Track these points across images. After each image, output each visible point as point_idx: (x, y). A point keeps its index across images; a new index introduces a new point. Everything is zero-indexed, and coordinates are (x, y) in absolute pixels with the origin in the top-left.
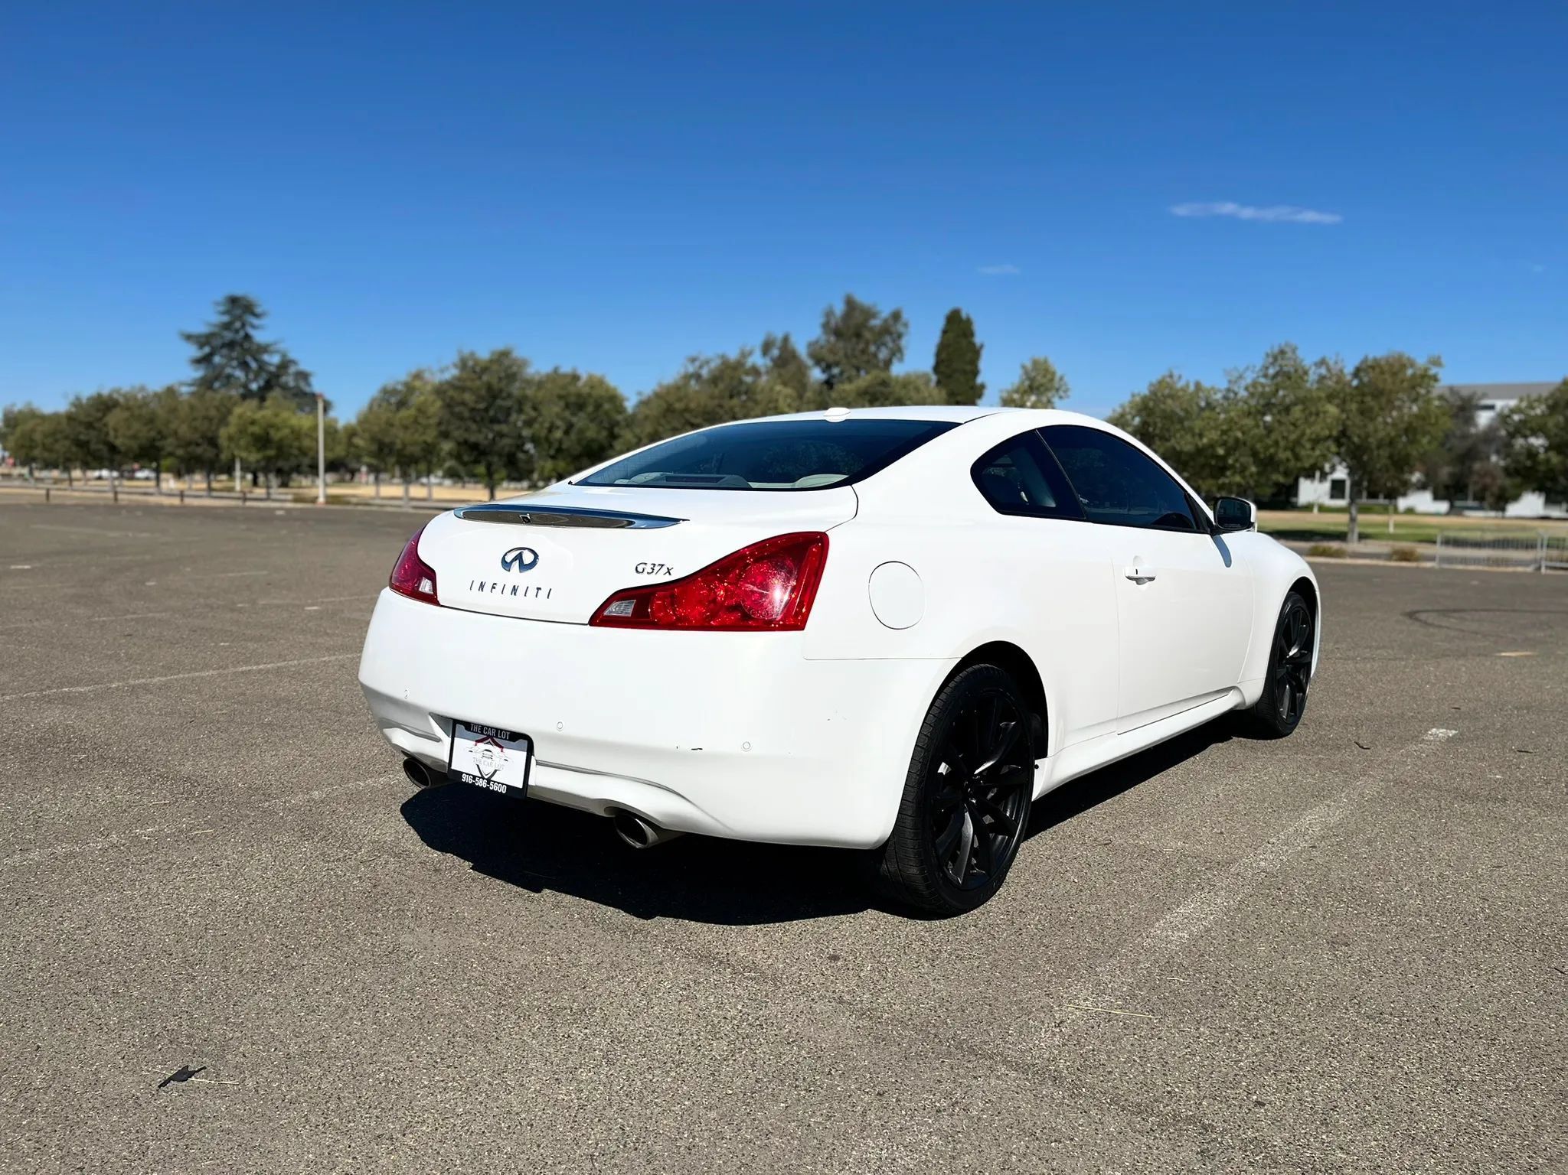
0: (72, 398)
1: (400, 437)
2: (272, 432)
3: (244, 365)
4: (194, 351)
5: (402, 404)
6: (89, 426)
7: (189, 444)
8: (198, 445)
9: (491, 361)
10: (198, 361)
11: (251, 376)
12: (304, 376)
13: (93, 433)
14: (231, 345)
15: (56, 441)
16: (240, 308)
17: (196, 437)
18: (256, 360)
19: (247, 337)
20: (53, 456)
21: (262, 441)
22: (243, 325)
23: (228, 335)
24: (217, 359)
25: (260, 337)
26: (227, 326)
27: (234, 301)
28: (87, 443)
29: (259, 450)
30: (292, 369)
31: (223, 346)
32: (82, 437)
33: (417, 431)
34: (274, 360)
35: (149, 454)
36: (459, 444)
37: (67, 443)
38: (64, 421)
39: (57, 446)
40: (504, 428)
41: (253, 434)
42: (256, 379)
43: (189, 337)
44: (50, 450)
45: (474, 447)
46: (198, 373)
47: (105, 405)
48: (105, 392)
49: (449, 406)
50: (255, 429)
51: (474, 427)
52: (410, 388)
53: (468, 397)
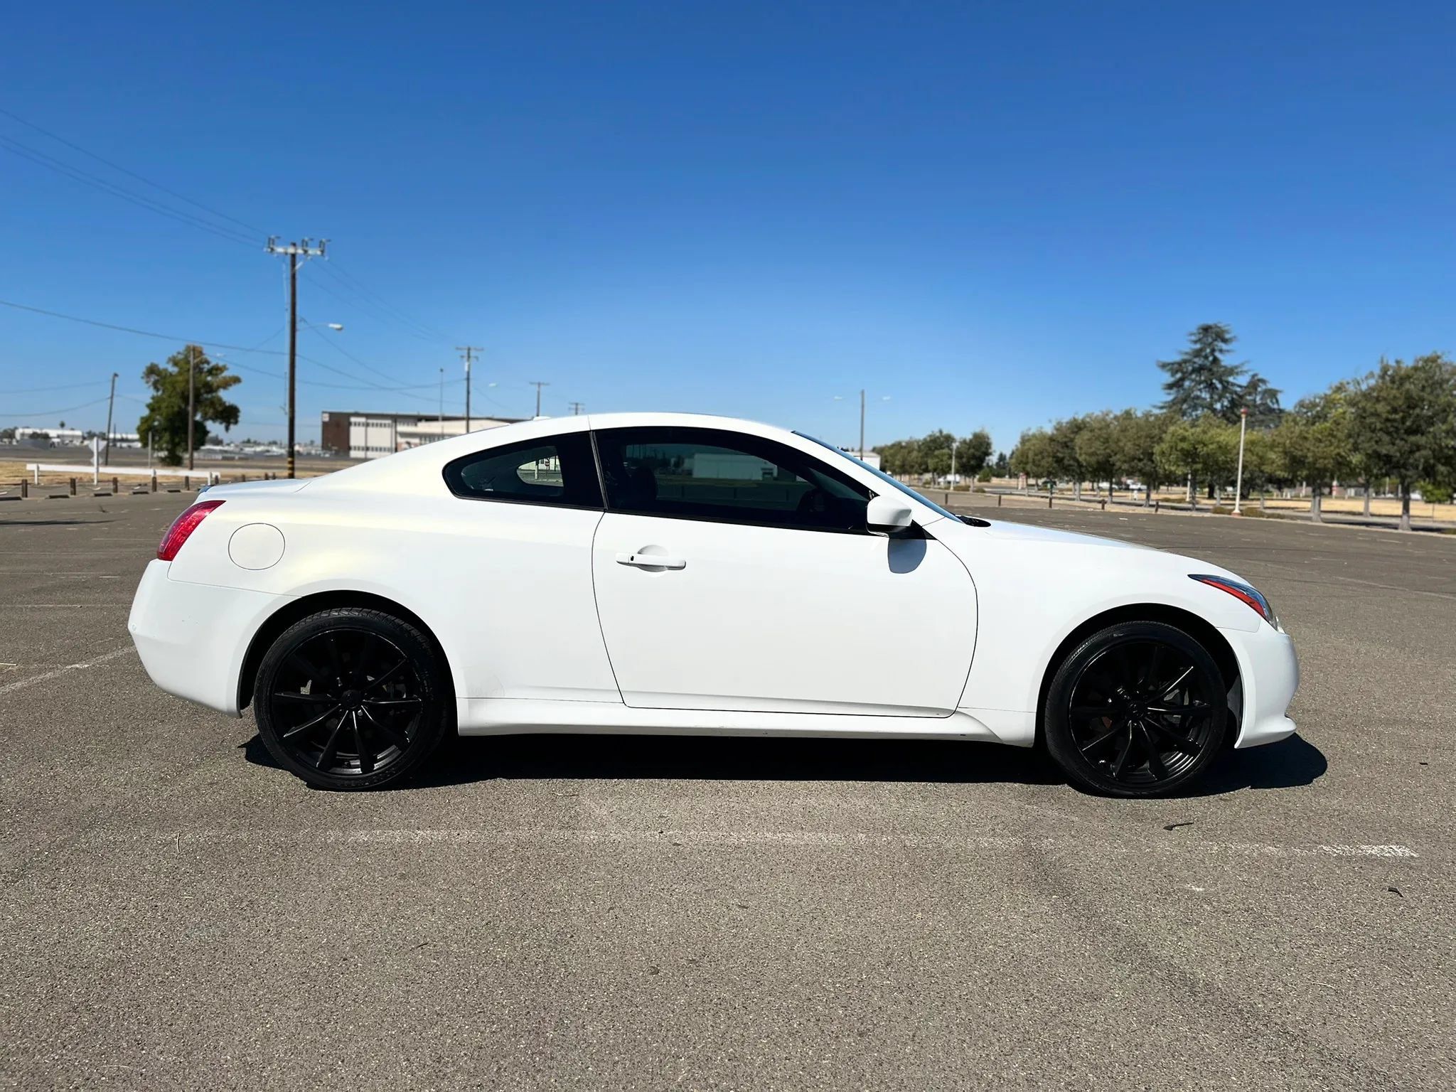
0: (1054, 423)
1: (1311, 451)
2: (1199, 447)
3: (1211, 386)
4: (1168, 378)
5: (1321, 417)
6: (1066, 445)
7: (1133, 459)
8: (1140, 460)
9: (1416, 369)
10: (1170, 387)
11: (1216, 397)
12: (1273, 394)
13: (1067, 451)
14: (1199, 370)
15: (1043, 458)
16: (1212, 335)
17: (1139, 453)
18: (1221, 382)
19: (1216, 360)
20: (1041, 470)
21: (1190, 456)
22: (1213, 351)
23: (1199, 361)
24: (1187, 384)
25: (1226, 360)
26: (1197, 353)
27: (1206, 329)
28: (1063, 459)
29: (1187, 464)
30: (1261, 388)
31: (1194, 371)
32: (1060, 455)
33: (1331, 444)
34: (1243, 380)
35: (1104, 470)
36: (1369, 456)
37: (1050, 459)
38: (1047, 441)
39: (1044, 463)
40: (1422, 440)
41: (1182, 449)
42: (1219, 400)
43: (1164, 366)
44: (1038, 466)
45: (1388, 459)
46: (1169, 397)
47: (1077, 427)
48: (1080, 417)
49: (1361, 417)
50: (1185, 445)
51: (1386, 438)
52: (1329, 402)
53: (1382, 408)
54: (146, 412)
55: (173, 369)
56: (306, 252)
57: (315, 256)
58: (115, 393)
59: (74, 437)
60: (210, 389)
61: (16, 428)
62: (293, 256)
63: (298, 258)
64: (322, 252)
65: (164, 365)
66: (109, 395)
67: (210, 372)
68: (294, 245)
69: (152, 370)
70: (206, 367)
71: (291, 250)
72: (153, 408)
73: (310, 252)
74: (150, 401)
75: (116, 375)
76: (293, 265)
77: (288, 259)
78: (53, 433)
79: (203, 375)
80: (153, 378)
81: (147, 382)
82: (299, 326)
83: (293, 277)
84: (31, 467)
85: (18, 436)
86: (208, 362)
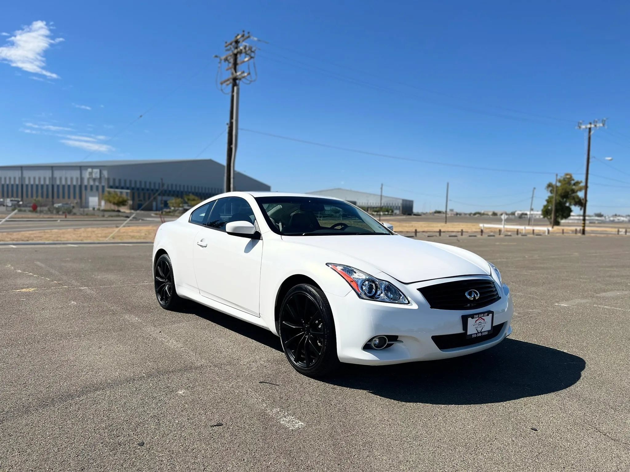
54: (545, 203)
55: (559, 184)
56: (595, 126)
57: (600, 127)
58: (534, 195)
59: (537, 214)
60: (573, 191)
61: (516, 211)
62: (590, 129)
63: (592, 129)
64: (604, 125)
65: (554, 183)
66: (531, 196)
67: (574, 184)
68: (591, 124)
69: (550, 185)
70: (573, 182)
71: (589, 126)
72: (549, 201)
73: (598, 125)
74: (547, 198)
75: (535, 188)
76: (590, 132)
77: (588, 130)
78: (528, 213)
79: (571, 186)
80: (550, 189)
81: (548, 190)
82: (591, 160)
83: (589, 138)
84: (481, 225)
85: (516, 214)
86: (573, 180)
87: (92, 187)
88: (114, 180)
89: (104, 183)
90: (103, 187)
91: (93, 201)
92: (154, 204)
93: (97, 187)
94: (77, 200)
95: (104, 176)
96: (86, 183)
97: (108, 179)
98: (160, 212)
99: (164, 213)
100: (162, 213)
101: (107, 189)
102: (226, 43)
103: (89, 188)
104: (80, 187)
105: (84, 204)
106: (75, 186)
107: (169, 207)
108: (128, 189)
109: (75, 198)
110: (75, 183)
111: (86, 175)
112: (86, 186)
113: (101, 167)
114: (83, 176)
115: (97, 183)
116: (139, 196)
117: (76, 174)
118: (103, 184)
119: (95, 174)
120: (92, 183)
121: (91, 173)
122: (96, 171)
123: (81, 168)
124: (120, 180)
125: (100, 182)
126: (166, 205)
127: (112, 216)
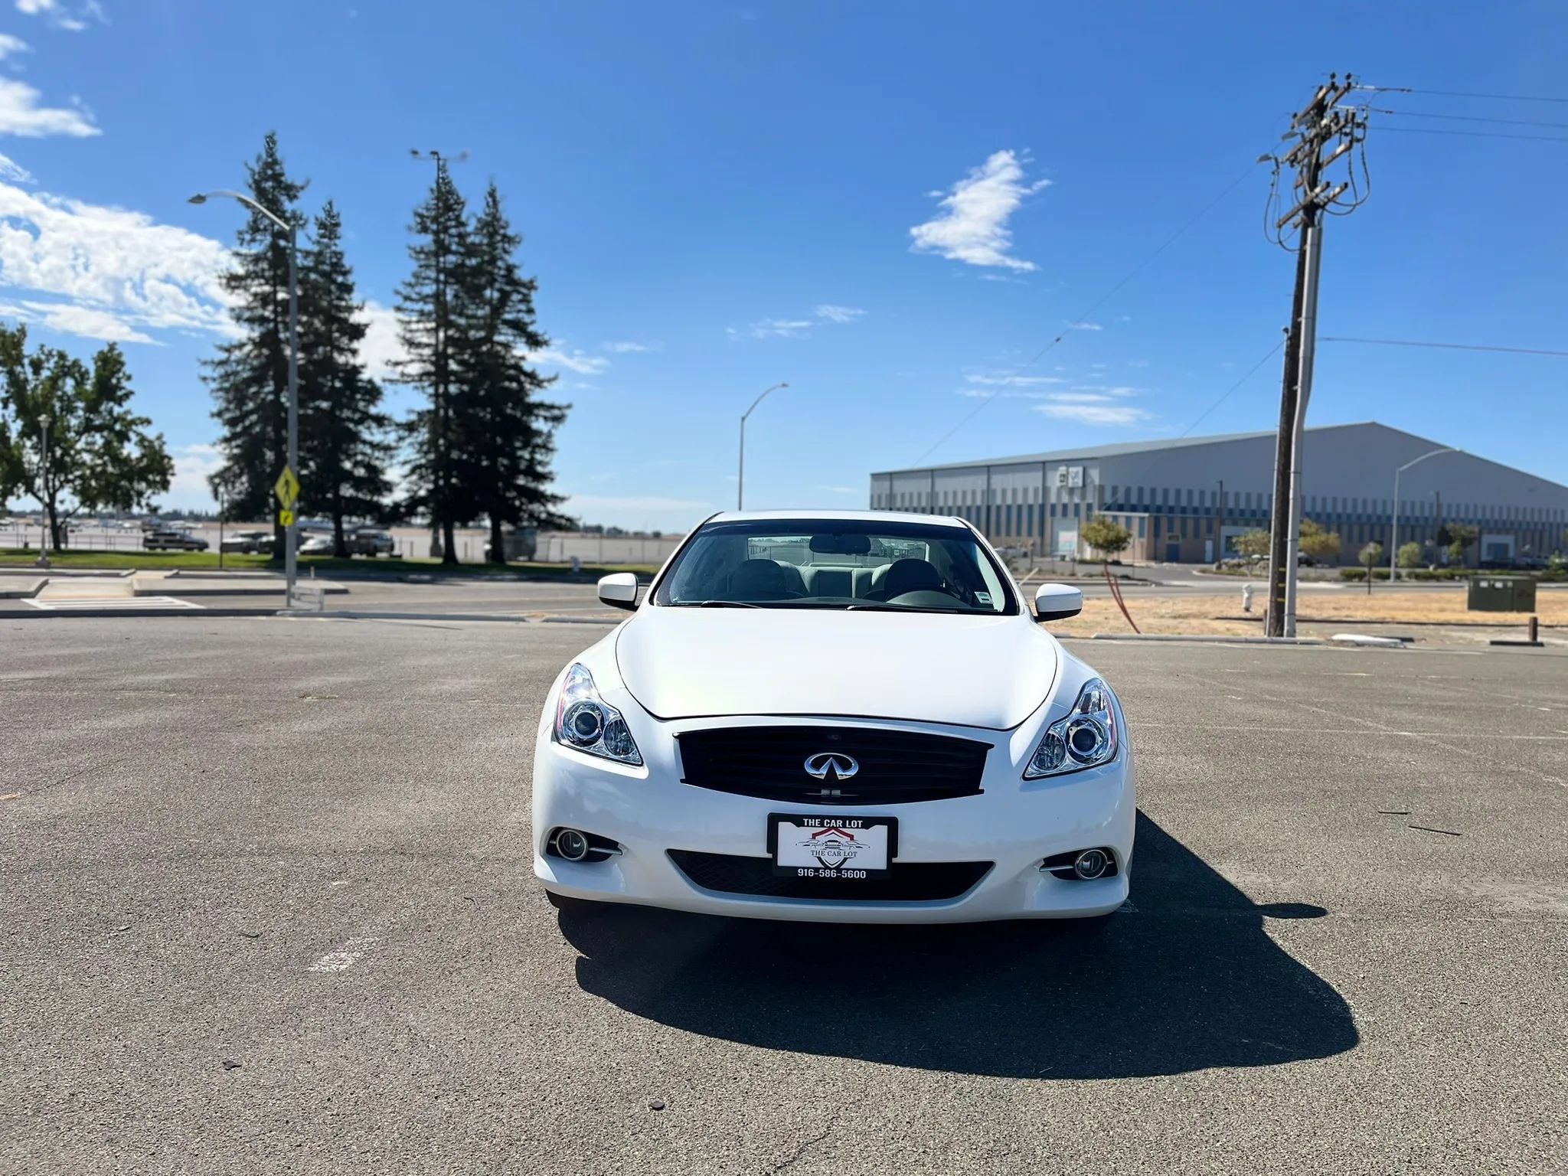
87: (1065, 506)
88: (1115, 490)
89: (1092, 498)
90: (1089, 507)
91: (1068, 540)
92: (1209, 545)
93: (1077, 506)
94: (1036, 538)
95: (1093, 481)
96: (1053, 499)
97: (1101, 489)
98: (1214, 567)
99: (1224, 567)
100: (1219, 567)
101: (1096, 512)
102: (1295, 115)
103: (1059, 510)
104: (1042, 507)
105: (1047, 549)
106: (1030, 507)
107: (1235, 554)
108: (1146, 509)
109: (1030, 534)
110: (1031, 501)
111: (1055, 481)
112: (1053, 507)
113: (1085, 462)
114: (1049, 484)
115: (1077, 500)
116: (1170, 529)
117: (1032, 480)
118: (1090, 500)
119: (1073, 478)
120: (1065, 499)
121: (1064, 477)
122: (1075, 473)
123: (1044, 466)
124: (1128, 491)
125: (1083, 497)
126: (1230, 549)
127: (1091, 576)
